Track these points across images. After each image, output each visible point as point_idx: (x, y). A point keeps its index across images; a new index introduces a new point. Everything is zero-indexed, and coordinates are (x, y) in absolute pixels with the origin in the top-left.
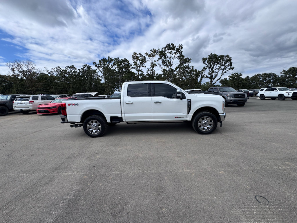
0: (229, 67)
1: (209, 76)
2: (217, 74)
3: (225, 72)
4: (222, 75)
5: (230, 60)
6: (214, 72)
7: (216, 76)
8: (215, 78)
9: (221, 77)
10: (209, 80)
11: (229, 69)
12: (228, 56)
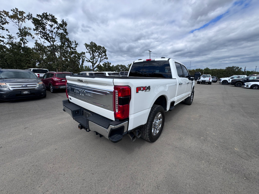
0: (105, 57)
1: (91, 61)
2: (97, 61)
3: (102, 60)
4: (100, 62)
5: (105, 52)
6: (95, 58)
7: (96, 62)
8: (96, 63)
9: (99, 63)
10: (91, 64)
11: (105, 58)
12: (104, 48)
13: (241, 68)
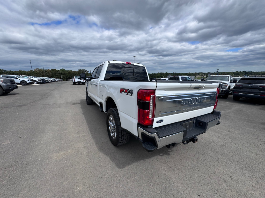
13: (88, 71)
